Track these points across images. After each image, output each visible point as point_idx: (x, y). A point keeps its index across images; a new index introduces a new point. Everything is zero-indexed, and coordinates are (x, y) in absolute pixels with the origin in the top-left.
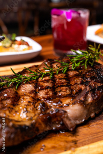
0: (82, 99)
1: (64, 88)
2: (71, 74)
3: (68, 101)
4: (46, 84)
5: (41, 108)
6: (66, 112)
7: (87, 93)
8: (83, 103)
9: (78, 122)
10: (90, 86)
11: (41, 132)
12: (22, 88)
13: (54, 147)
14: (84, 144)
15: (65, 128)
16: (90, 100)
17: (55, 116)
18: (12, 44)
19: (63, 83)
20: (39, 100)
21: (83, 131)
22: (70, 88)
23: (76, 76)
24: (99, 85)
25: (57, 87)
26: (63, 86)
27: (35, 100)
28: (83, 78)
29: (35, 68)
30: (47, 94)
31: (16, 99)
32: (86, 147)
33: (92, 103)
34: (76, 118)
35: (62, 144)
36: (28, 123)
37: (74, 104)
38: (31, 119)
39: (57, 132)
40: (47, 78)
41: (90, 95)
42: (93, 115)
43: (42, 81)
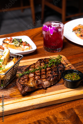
0: (49, 79)
1: (44, 75)
2: (48, 69)
3: (44, 80)
4: (38, 74)
5: (36, 82)
6: (43, 83)
7: (51, 77)
8: (49, 81)
9: (47, 86)
10: (53, 75)
11: (36, 89)
12: (30, 75)
13: (40, 93)
14: (48, 92)
15: (43, 88)
16: (51, 80)
17: (40, 84)
18: (20, 44)
19: (44, 73)
20: (36, 79)
21: (49, 89)
22: (46, 75)
23: (49, 70)
24: (56, 74)
25: (42, 75)
26: (43, 75)
27: (35, 79)
28: (51, 71)
29: (34, 65)
30: (38, 77)
31: (28, 79)
32: (49, 93)
33: (52, 81)
34: (47, 85)
35: (42, 92)
36: (33, 86)
37: (46, 81)
38: (33, 85)
39: (41, 89)
40: (38, 71)
41: (52, 78)
42: (52, 84)
43: (37, 72)
